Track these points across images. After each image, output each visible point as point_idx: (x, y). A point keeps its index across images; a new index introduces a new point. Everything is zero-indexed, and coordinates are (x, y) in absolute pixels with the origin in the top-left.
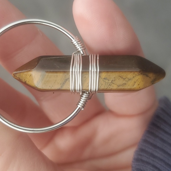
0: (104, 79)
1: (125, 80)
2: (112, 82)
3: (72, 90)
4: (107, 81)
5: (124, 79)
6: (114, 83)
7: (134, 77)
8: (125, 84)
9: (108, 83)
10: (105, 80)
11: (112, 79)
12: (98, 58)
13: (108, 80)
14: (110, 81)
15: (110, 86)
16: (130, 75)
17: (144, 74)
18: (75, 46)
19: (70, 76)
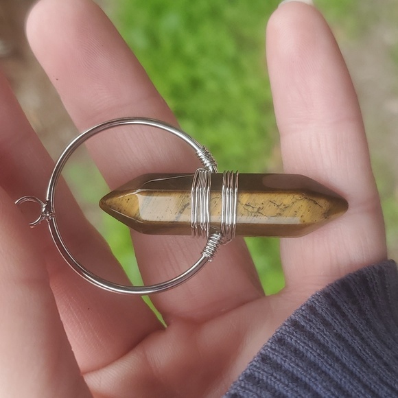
0: (246, 205)
1: (280, 207)
2: (258, 212)
3: (194, 223)
4: (250, 209)
6: (261, 213)
7: (293, 203)
8: (280, 214)
9: (252, 212)
10: (247, 208)
11: (258, 207)
14: (256, 210)
17: (310, 200)
18: (201, 159)
19: (191, 199)
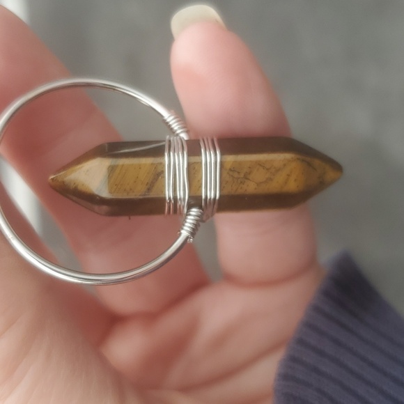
0: (230, 170)
3: (169, 198)
5: (268, 169)
6: (249, 179)
8: (271, 179)
10: (231, 173)
13: (239, 173)
14: (242, 175)
15: (241, 185)
17: (303, 161)
19: (164, 166)
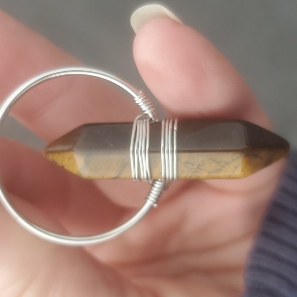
1: (220, 164)
2: (198, 168)
3: (135, 178)
4: (190, 166)
5: (218, 163)
6: (201, 169)
7: (233, 160)
8: (220, 170)
9: (192, 169)
10: (186, 165)
11: (198, 164)
12: (175, 128)
13: (193, 165)
14: (195, 167)
15: (195, 173)
16: (227, 157)
18: (140, 106)
